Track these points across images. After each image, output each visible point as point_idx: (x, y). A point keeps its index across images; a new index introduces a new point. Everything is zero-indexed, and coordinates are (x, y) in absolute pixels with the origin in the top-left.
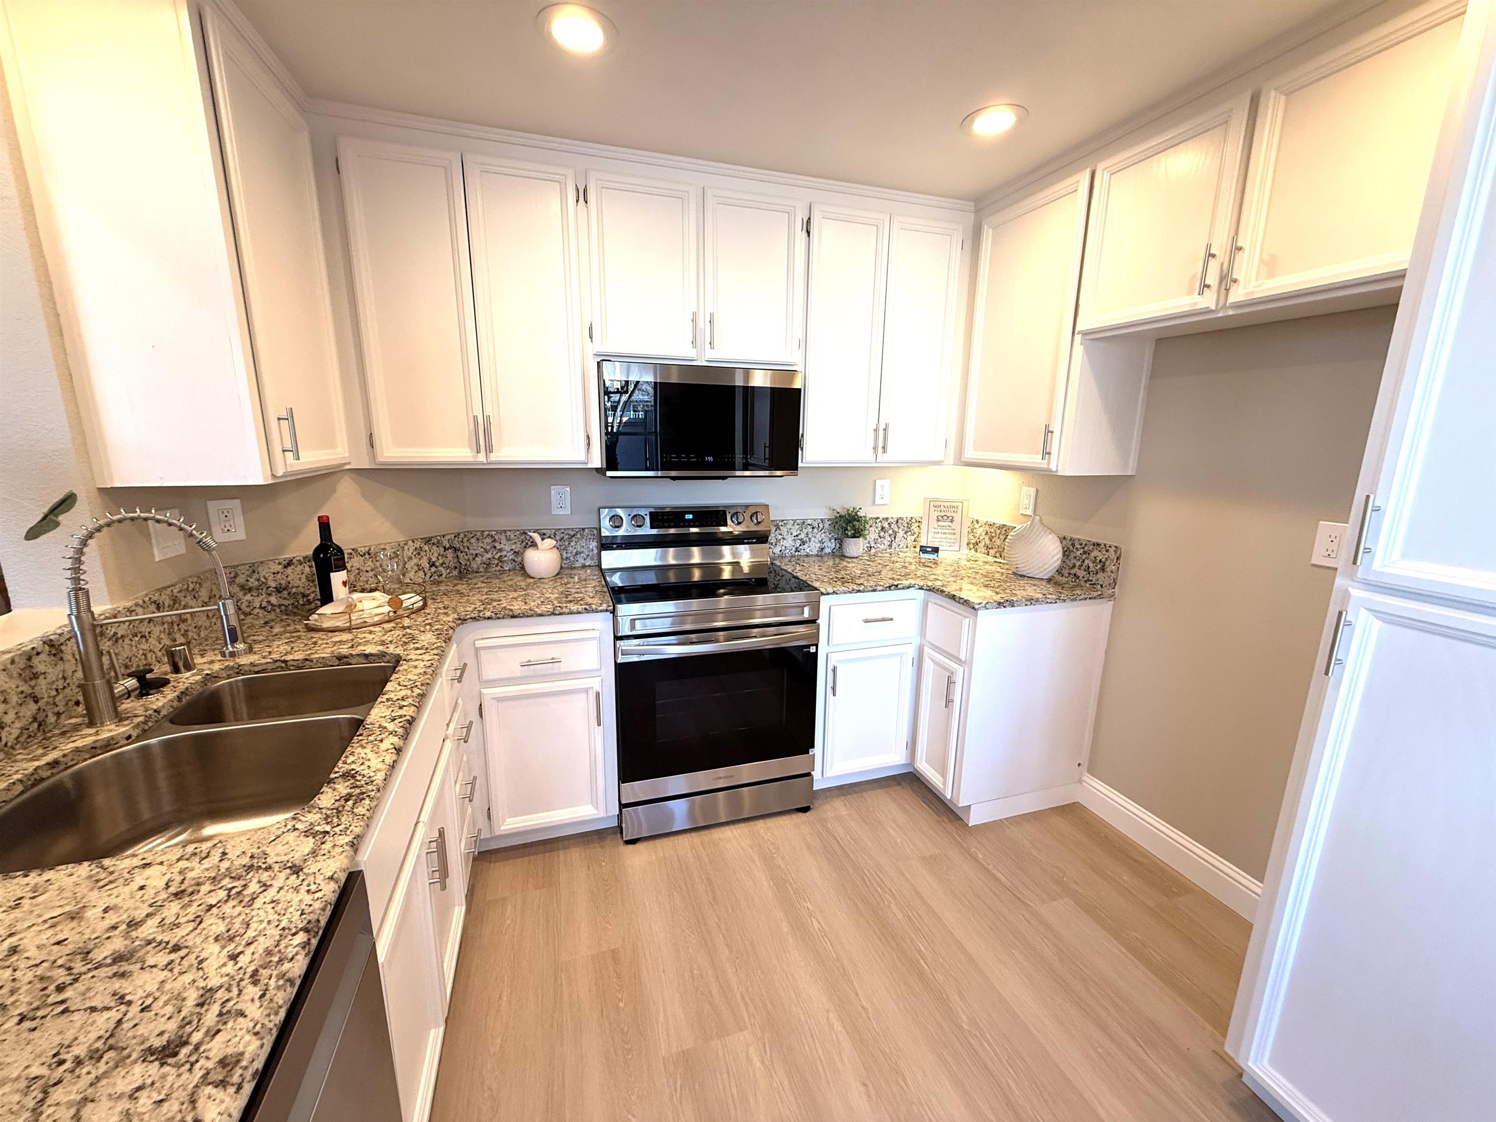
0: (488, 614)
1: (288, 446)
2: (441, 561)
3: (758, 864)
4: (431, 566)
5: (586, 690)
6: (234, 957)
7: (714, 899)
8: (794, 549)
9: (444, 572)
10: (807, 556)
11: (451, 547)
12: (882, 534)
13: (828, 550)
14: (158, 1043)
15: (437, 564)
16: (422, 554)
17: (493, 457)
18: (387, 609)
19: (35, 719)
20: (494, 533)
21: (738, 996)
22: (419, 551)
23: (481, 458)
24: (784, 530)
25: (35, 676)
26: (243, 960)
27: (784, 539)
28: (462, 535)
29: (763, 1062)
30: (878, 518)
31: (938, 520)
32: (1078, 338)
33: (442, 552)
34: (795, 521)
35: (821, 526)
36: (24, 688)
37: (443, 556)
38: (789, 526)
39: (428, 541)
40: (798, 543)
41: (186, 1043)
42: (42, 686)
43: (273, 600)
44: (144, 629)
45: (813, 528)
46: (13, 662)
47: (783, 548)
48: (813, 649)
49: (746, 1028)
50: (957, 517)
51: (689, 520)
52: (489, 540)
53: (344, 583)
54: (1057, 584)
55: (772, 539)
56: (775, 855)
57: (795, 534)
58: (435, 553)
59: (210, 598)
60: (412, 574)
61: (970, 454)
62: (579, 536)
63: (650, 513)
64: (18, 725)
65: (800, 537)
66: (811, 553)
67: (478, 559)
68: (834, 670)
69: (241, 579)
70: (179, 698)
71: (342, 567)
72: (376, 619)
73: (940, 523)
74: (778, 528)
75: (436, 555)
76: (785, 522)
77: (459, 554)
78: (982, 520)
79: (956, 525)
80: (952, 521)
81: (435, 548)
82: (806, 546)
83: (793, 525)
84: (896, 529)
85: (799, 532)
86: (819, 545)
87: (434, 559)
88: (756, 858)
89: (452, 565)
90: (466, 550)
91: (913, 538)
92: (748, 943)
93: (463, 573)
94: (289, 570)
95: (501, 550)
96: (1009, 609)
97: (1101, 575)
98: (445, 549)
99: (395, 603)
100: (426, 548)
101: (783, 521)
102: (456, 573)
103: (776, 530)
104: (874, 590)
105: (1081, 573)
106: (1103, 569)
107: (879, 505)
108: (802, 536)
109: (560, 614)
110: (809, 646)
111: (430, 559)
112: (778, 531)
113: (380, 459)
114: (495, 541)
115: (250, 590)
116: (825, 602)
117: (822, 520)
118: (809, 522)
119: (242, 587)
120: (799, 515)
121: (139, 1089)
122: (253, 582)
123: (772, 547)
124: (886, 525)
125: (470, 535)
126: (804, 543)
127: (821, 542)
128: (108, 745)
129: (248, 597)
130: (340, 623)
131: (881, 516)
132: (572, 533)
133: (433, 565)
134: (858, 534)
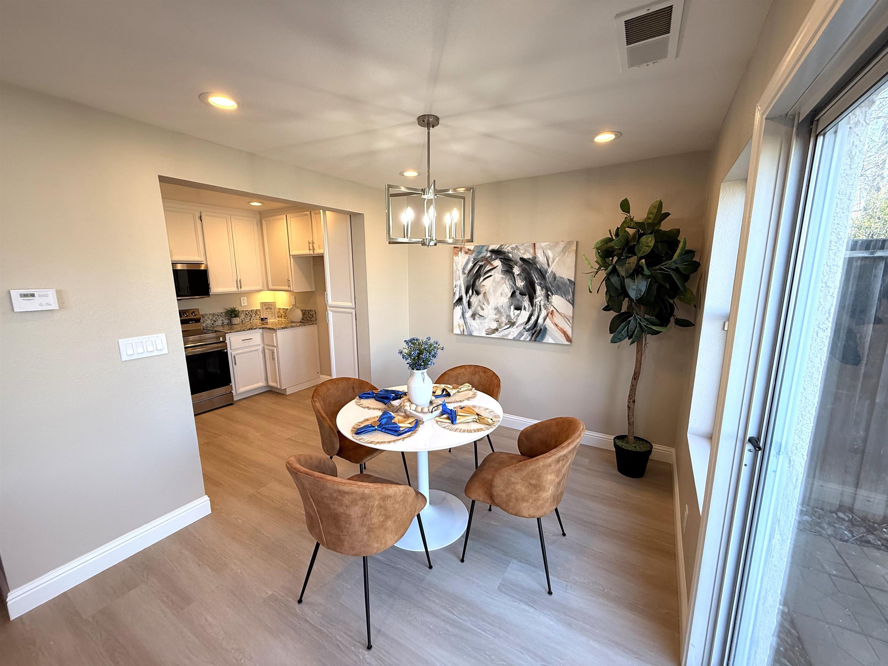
8: (211, 324)
10: (217, 326)
12: (246, 316)
13: (225, 323)
24: (206, 317)
27: (206, 321)
30: (243, 310)
31: (266, 309)
32: (291, 256)
34: (210, 314)
35: (221, 315)
38: (208, 316)
40: (213, 322)
45: (218, 316)
48: (225, 351)
50: (273, 308)
54: (303, 322)
55: (202, 321)
61: (271, 287)
66: (219, 325)
68: (234, 357)
73: (267, 310)
74: (203, 317)
78: (282, 307)
79: (273, 310)
80: (271, 309)
82: (216, 323)
84: (251, 314)
85: (212, 318)
86: (221, 322)
91: (259, 316)
96: (286, 329)
101: (205, 314)
104: (244, 331)
105: (309, 319)
107: (243, 306)
108: (214, 319)
116: (227, 336)
117: (221, 313)
118: (216, 314)
120: (212, 312)
124: (247, 313)
126: (215, 321)
127: (222, 320)
131: (245, 310)
134: (236, 316)
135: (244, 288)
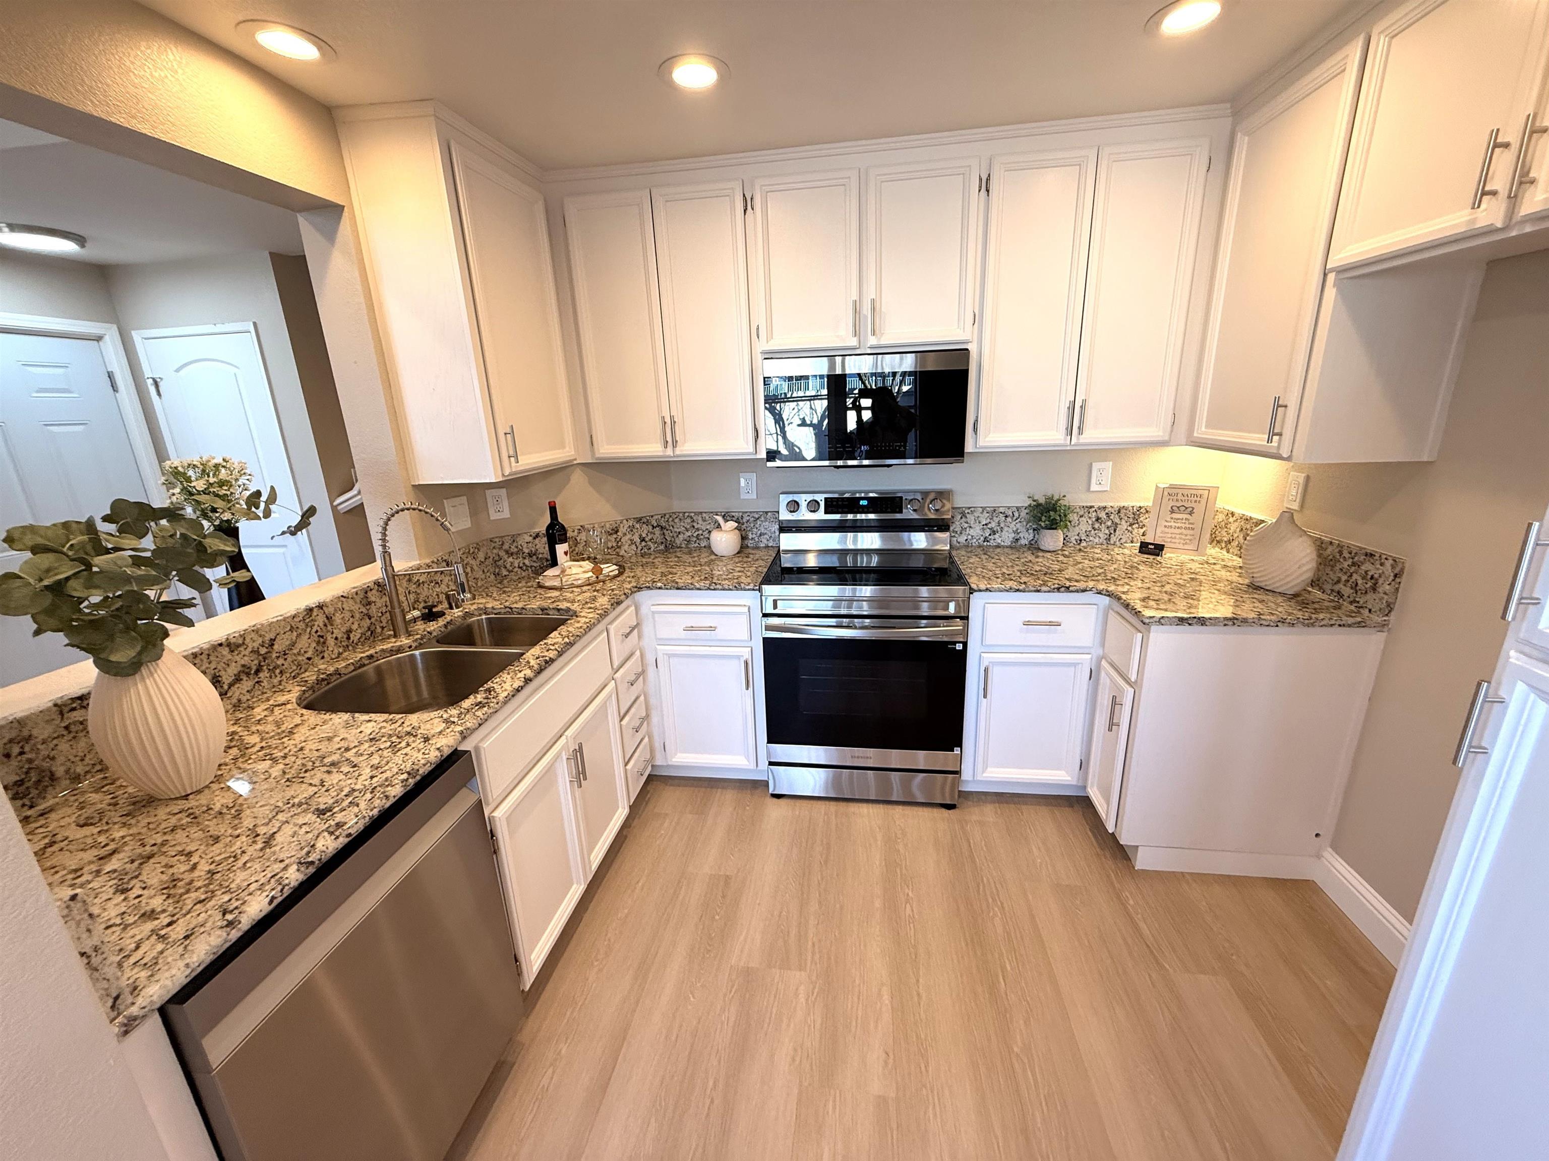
0: (659, 584)
1: (512, 453)
2: (650, 537)
3: (879, 843)
4: (642, 541)
5: (738, 657)
6: (372, 777)
7: (826, 862)
8: (982, 538)
9: (652, 545)
10: (998, 546)
11: (658, 526)
12: (1097, 525)
13: (1023, 542)
14: (322, 807)
15: (647, 539)
16: (635, 530)
17: (678, 451)
18: (590, 574)
19: (369, 629)
20: (693, 514)
21: (810, 943)
22: (632, 528)
23: (669, 452)
24: (971, 518)
25: (369, 603)
26: (375, 780)
27: (970, 527)
28: (667, 516)
29: (807, 1000)
30: (1091, 507)
31: (1172, 512)
32: (1331, 277)
33: (651, 530)
34: (984, 508)
35: (1016, 514)
36: (364, 610)
37: (651, 533)
38: (976, 514)
39: (639, 520)
40: (987, 532)
41: (331, 811)
42: (373, 610)
43: (527, 562)
44: (438, 578)
45: (1006, 517)
46: (357, 594)
47: (970, 537)
48: (959, 647)
49: (805, 971)
50: (1199, 509)
51: (863, 506)
52: (689, 520)
53: (566, 553)
55: (956, 526)
56: (899, 840)
57: (984, 523)
58: (645, 530)
59: (486, 559)
60: (626, 547)
61: (1202, 431)
62: (763, 519)
63: (826, 499)
64: (359, 631)
65: (989, 526)
66: (1003, 543)
67: (681, 536)
68: (986, 670)
69: (506, 547)
70: (446, 626)
71: (564, 540)
72: (580, 582)
73: (1175, 516)
74: (964, 515)
75: (646, 532)
76: (972, 509)
77: (665, 531)
78: (1239, 511)
79: (1197, 518)
80: (1191, 513)
81: (644, 526)
82: (997, 536)
83: (982, 513)
84: (1117, 520)
85: (988, 520)
86: (1013, 535)
87: (644, 535)
88: (879, 837)
89: (659, 540)
90: (671, 528)
91: (1142, 531)
92: (838, 906)
93: (669, 548)
94: (537, 541)
95: (698, 529)
96: (1198, 628)
97: (1370, 596)
98: (654, 527)
99: (597, 571)
100: (638, 526)
101: (969, 508)
102: (662, 547)
103: (961, 518)
104: (1038, 591)
105: (1347, 591)
106: (1374, 589)
107: (1093, 492)
108: (993, 525)
109: (715, 589)
110: (955, 643)
111: (640, 535)
112: (964, 519)
113: (597, 455)
114: (693, 521)
115: (512, 554)
116: (977, 601)
117: (1018, 509)
118: (1002, 510)
119: (507, 552)
120: (991, 503)
121: (304, 824)
122: (514, 550)
123: (957, 535)
124: (1103, 515)
125: (674, 516)
126: (994, 532)
127: (1016, 532)
128: (399, 650)
129: (511, 559)
130: (556, 583)
131: (1097, 505)
132: (757, 516)
133: (643, 540)
134: (1053, 525)
135: (1092, 435)
